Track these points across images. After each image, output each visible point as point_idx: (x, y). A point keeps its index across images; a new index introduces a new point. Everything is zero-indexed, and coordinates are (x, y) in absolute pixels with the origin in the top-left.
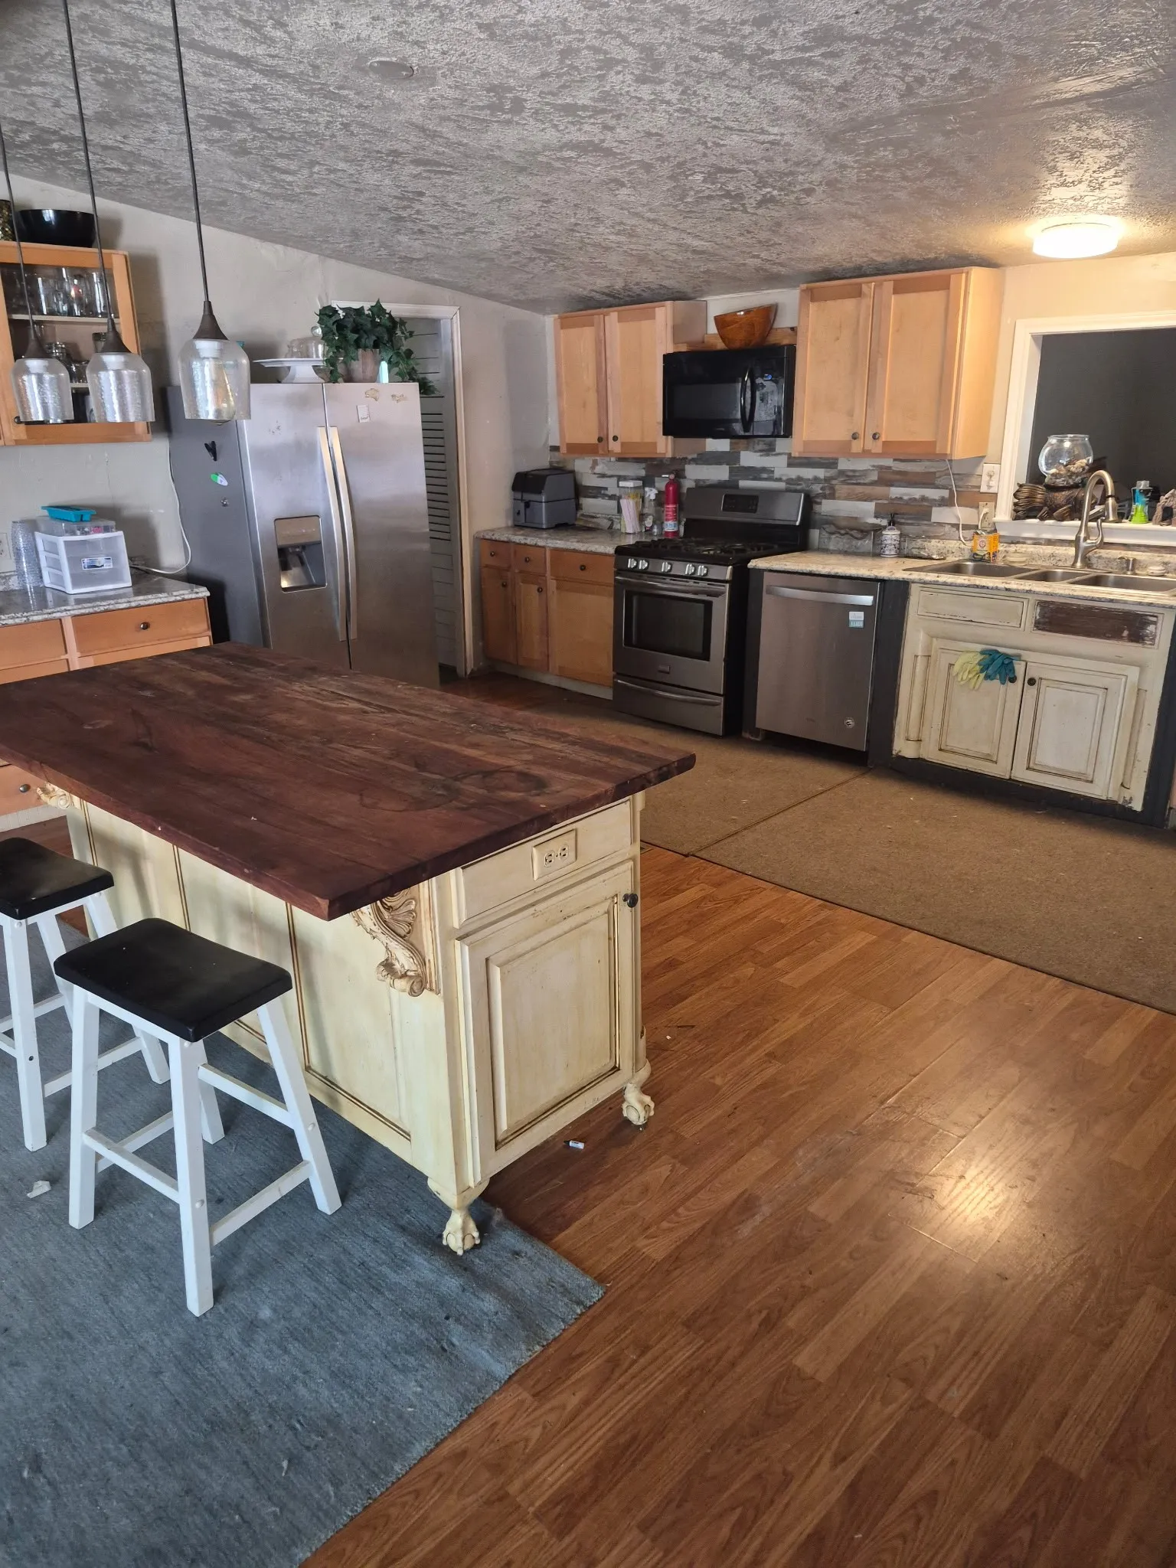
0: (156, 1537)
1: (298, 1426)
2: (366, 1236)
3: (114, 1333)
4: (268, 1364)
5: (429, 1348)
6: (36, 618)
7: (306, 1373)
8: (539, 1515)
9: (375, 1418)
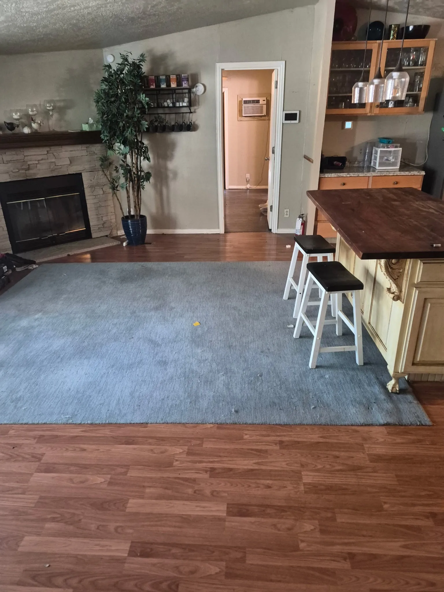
0: (276, 401)
1: (319, 401)
2: (365, 374)
3: (290, 362)
4: (320, 386)
5: (364, 406)
6: (361, 175)
7: (328, 393)
8: (369, 455)
9: (339, 410)
